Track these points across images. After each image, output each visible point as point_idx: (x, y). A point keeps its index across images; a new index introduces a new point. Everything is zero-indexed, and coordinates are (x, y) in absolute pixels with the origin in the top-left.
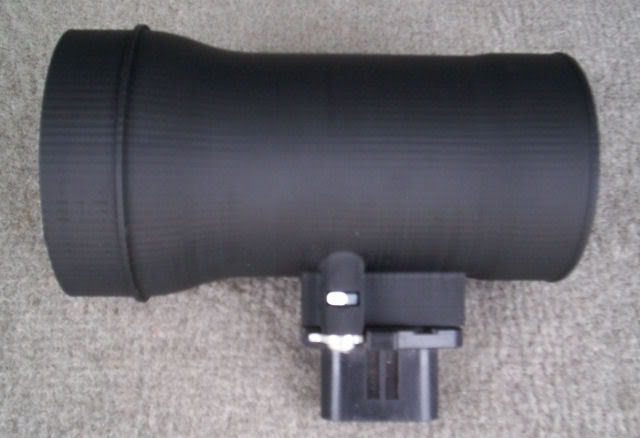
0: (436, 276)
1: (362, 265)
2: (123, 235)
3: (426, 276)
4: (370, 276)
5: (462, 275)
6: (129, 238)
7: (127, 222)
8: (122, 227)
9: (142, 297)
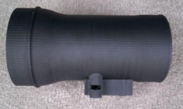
0: (124, 81)
1: (102, 77)
2: (30, 68)
3: (121, 81)
4: (104, 80)
5: (131, 80)
6: (32, 69)
7: (31, 64)
8: (30, 66)
9: (37, 86)
